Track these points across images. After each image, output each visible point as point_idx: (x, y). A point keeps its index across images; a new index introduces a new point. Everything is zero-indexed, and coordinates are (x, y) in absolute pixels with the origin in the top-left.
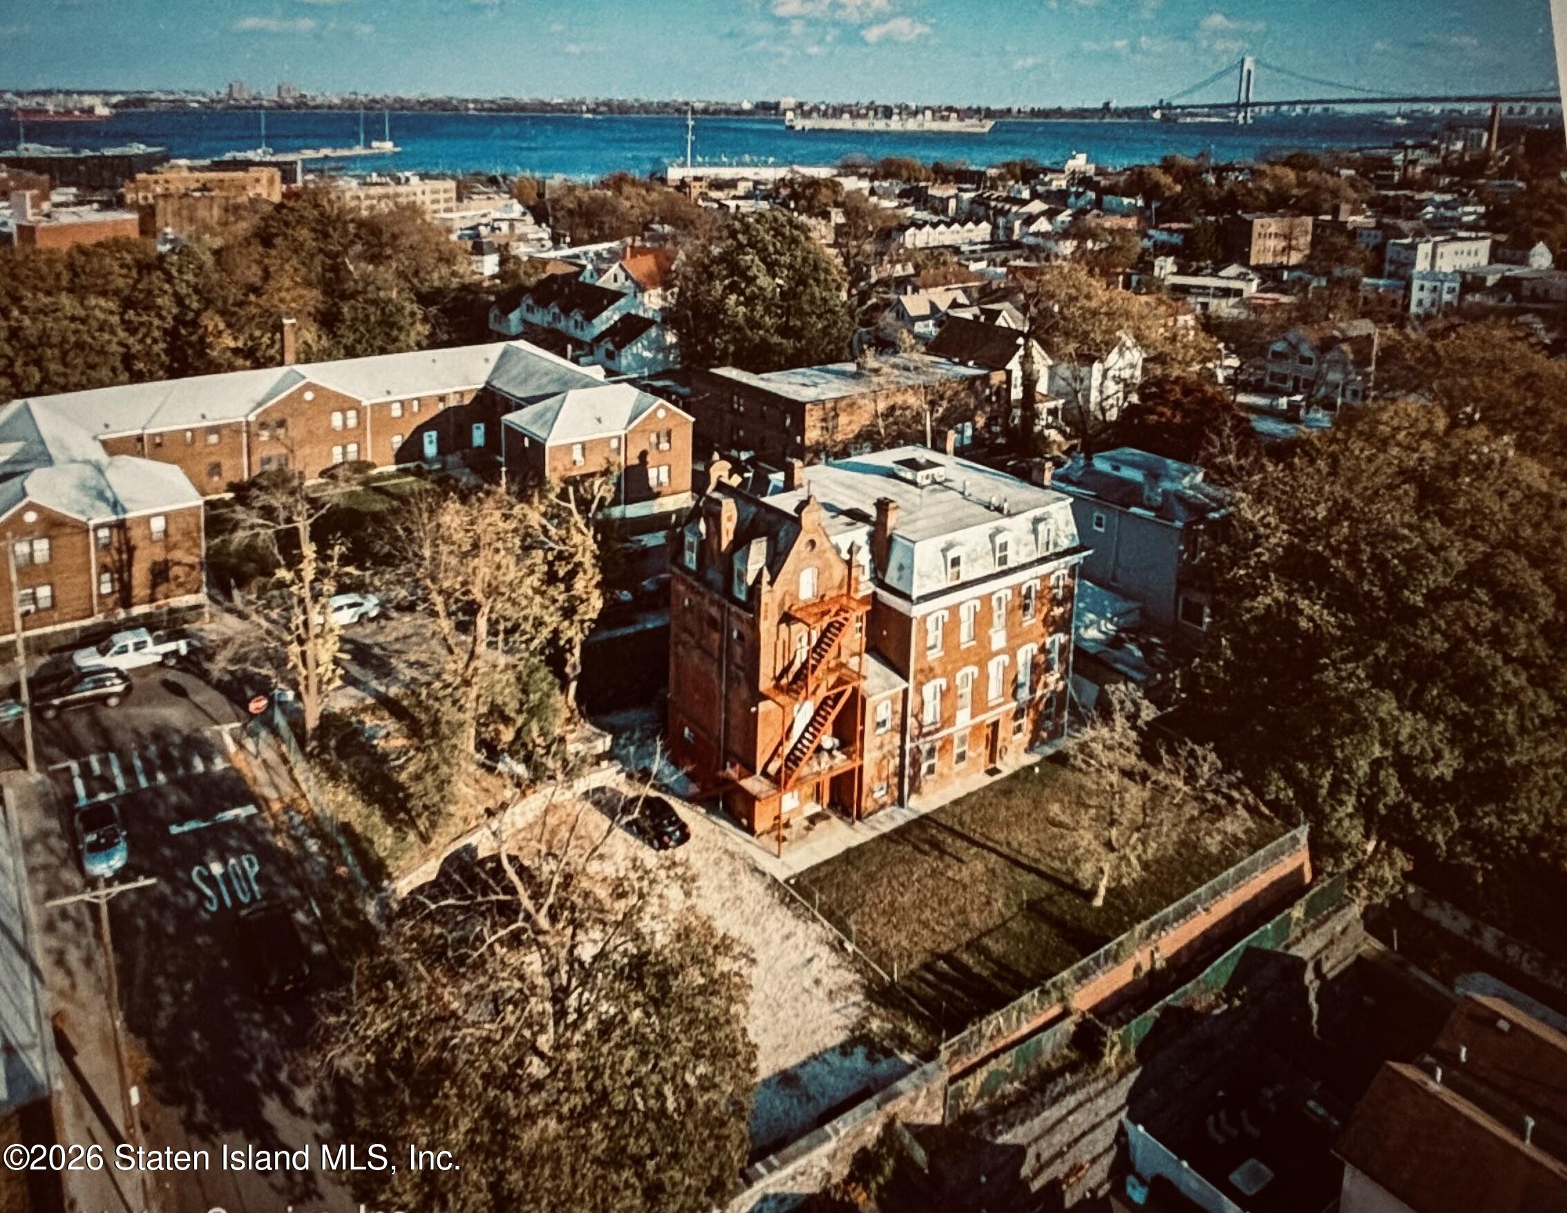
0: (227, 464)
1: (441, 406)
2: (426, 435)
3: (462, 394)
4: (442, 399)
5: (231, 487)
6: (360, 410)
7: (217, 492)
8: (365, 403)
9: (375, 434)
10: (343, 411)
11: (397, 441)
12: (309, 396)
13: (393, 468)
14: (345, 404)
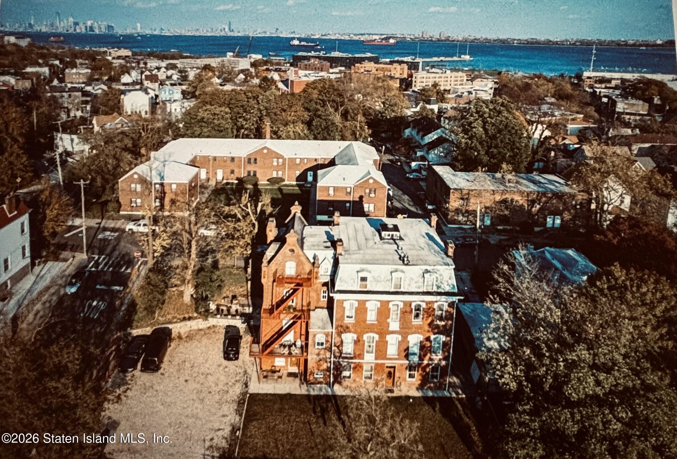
0: (236, 170)
1: (315, 163)
2: (309, 173)
3: (325, 159)
4: (316, 160)
5: (237, 179)
6: (284, 160)
7: (232, 179)
8: (285, 157)
9: (290, 168)
10: (278, 158)
11: (298, 173)
12: (265, 151)
13: (295, 183)
14: (279, 156)
